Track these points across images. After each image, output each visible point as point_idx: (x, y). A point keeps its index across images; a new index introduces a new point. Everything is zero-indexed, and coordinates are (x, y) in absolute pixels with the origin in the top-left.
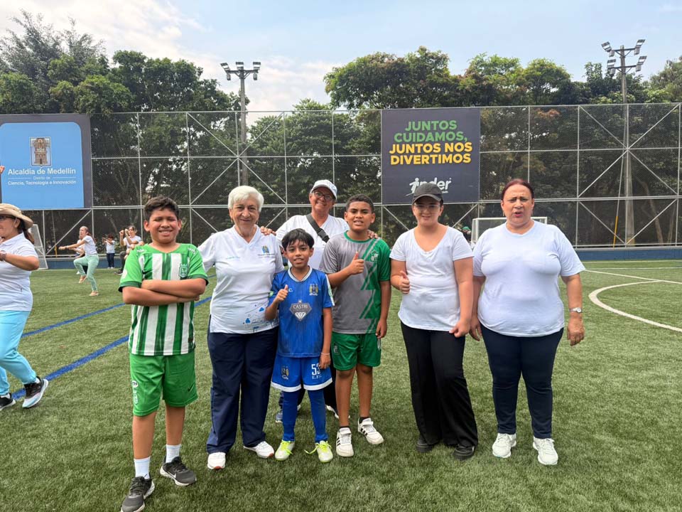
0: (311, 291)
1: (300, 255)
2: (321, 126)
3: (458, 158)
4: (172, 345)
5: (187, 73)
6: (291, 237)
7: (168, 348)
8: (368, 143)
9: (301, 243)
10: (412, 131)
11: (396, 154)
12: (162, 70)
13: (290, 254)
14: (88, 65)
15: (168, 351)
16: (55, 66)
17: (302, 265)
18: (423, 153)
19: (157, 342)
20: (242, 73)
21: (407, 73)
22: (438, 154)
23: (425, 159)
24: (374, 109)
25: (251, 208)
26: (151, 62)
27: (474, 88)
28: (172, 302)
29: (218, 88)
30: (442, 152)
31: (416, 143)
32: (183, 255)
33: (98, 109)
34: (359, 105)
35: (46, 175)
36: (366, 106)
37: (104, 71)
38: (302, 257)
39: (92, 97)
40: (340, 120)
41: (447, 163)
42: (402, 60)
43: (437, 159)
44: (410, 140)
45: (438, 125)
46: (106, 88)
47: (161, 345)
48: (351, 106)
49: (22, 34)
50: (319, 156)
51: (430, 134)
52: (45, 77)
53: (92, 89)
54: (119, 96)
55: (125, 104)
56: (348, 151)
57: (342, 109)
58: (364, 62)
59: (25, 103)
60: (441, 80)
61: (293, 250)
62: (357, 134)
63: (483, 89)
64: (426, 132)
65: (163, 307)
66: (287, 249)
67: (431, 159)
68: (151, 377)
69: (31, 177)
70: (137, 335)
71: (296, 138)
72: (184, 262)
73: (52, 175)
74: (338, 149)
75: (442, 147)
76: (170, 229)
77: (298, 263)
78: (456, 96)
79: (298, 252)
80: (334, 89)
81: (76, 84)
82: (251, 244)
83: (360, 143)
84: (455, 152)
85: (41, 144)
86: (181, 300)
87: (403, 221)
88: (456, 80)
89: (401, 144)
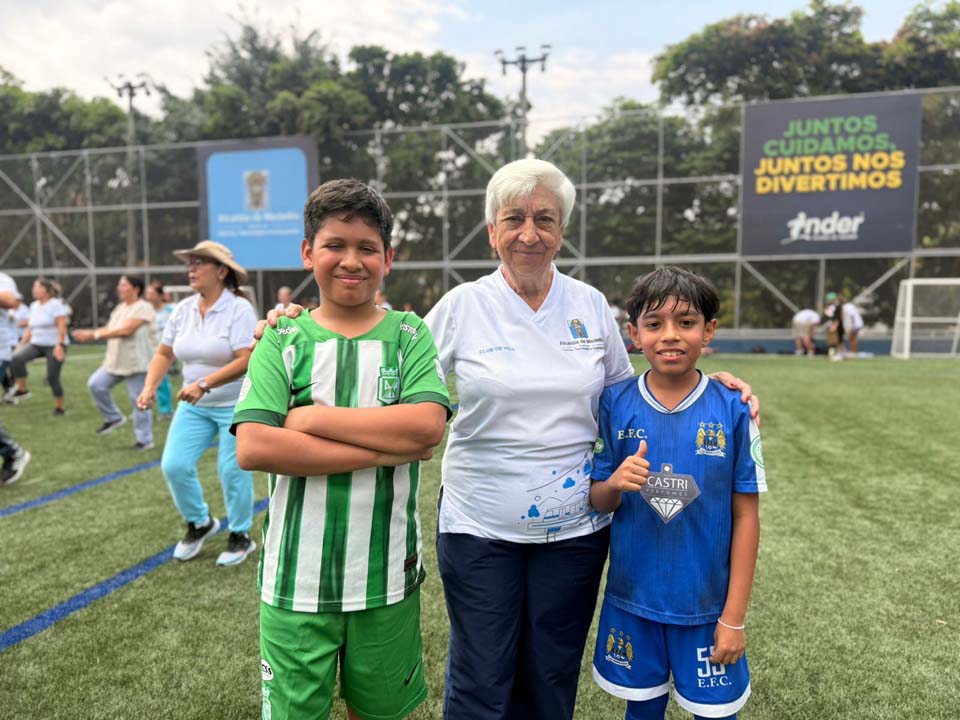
0: (700, 441)
1: (676, 341)
2: (641, 136)
3: (877, 180)
4: (365, 582)
5: (445, 70)
6: (652, 288)
7: (355, 592)
8: (719, 158)
9: (683, 307)
10: (796, 136)
11: (767, 174)
12: (410, 68)
13: (646, 336)
14: (316, 68)
15: (354, 600)
16: (275, 73)
17: (679, 368)
18: (813, 171)
19: (325, 574)
20: (523, 63)
21: (789, 44)
22: (841, 173)
23: (818, 183)
24: (730, 104)
25: (541, 219)
26: (396, 58)
27: (911, 59)
28: (362, 466)
29: (488, 90)
30: (849, 169)
31: (803, 155)
32: (386, 344)
33: (327, 129)
34: (704, 101)
35: (263, 222)
36: (716, 100)
37: (335, 75)
38: (682, 346)
39: (319, 111)
40: (672, 124)
41: (857, 189)
42: (781, 22)
43: (838, 182)
44: (791, 151)
45: (842, 126)
46: (337, 98)
47: (334, 583)
48: (691, 102)
49: (237, 35)
50: (637, 183)
51: (828, 142)
52: (262, 88)
53: (319, 100)
54: (355, 109)
55: (360, 119)
56: (686, 174)
57: (677, 108)
58: (715, 31)
59: (237, 125)
60: (849, 51)
61: (656, 326)
62: (701, 146)
63: (925, 61)
64: (820, 137)
65: (340, 479)
66: (640, 320)
67: (827, 183)
68: (306, 658)
69: (245, 226)
70: (276, 553)
71: (601, 156)
72: (390, 362)
73: (270, 223)
74: (669, 172)
75: (850, 161)
76: (363, 274)
77: (669, 362)
78: (875, 76)
79: (670, 331)
80: (664, 77)
81: (299, 95)
82: (541, 313)
83: (705, 159)
84: (872, 170)
85: (257, 181)
86: (385, 460)
87: (777, 285)
88: (877, 49)
89: (775, 159)
